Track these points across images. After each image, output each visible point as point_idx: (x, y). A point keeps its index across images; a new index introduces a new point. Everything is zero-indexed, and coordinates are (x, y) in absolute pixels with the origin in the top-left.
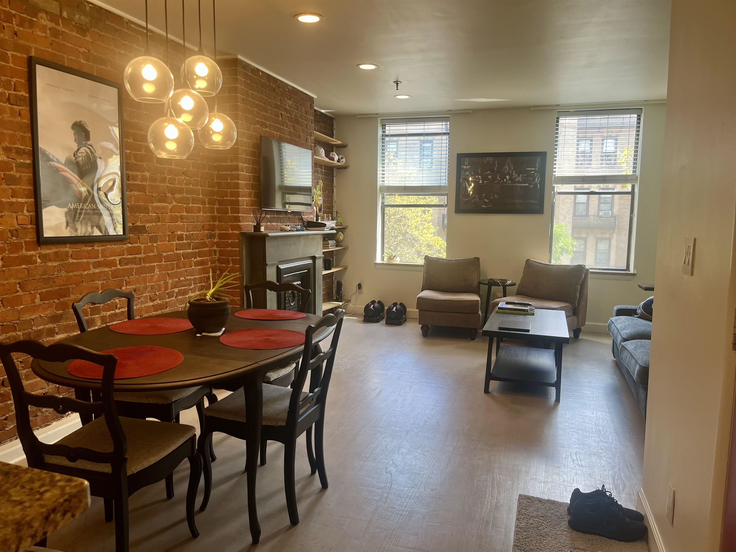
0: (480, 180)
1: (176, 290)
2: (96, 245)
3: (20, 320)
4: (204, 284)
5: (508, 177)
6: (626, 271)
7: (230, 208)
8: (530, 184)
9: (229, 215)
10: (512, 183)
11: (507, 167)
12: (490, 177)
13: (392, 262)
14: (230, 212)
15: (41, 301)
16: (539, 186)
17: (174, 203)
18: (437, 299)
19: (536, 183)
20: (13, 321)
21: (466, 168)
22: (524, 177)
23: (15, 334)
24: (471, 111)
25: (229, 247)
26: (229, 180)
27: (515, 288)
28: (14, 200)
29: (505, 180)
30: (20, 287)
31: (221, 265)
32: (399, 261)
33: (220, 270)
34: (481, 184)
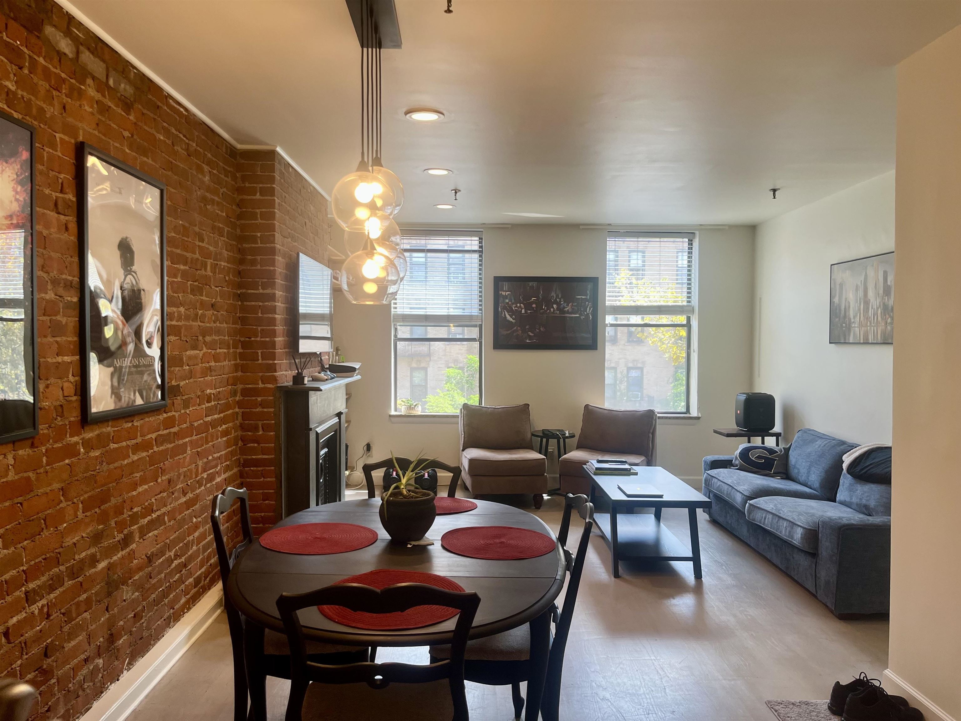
0: (522, 309)
1: (205, 475)
2: (136, 419)
3: (62, 547)
4: (228, 463)
5: (555, 306)
6: (686, 414)
7: (261, 353)
8: (581, 314)
9: (259, 362)
10: (560, 314)
11: (553, 294)
12: (534, 306)
13: (413, 412)
14: (260, 358)
15: (83, 513)
16: (591, 317)
17: (205, 350)
18: (494, 459)
19: (588, 314)
20: (56, 549)
21: (505, 294)
22: (574, 306)
23: (58, 570)
24: (510, 226)
25: (258, 407)
26: (260, 313)
27: (575, 440)
28: (59, 359)
29: (552, 310)
30: (63, 495)
31: (244, 433)
32: (420, 411)
33: (242, 441)
34: (523, 314)
